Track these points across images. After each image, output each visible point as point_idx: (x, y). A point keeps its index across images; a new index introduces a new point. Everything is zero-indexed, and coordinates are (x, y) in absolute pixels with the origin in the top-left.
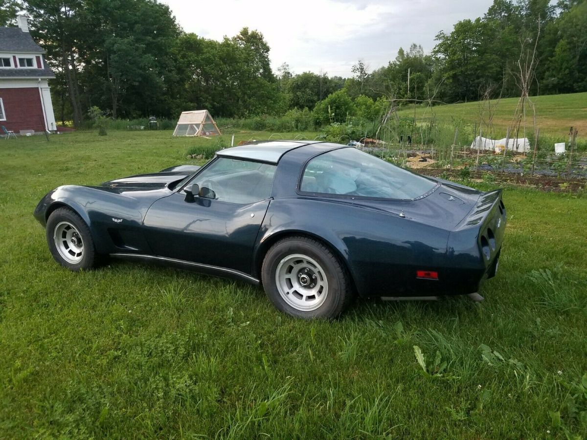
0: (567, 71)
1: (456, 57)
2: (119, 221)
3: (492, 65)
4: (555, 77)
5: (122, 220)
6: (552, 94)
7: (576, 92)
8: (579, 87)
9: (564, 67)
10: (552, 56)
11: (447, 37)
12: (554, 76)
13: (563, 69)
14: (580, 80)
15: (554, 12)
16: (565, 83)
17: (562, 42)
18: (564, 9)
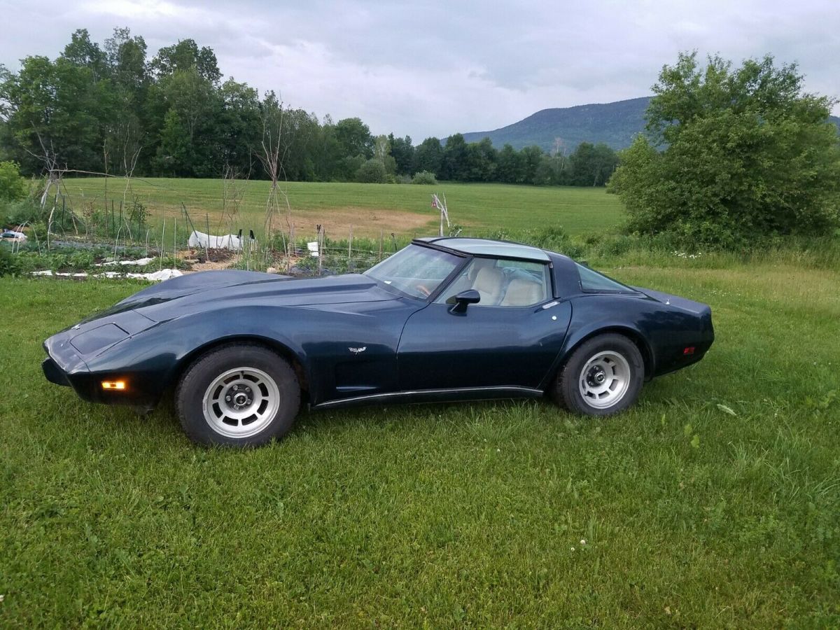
0: (184, 150)
1: (33, 108)
2: (360, 350)
3: (89, 129)
4: (170, 156)
5: (365, 348)
6: (169, 177)
7: (196, 177)
8: (199, 171)
9: (179, 143)
10: (162, 128)
11: (13, 76)
12: (168, 154)
13: (179, 147)
14: (198, 163)
15: (153, 71)
16: (182, 164)
17: (173, 111)
18: (162, 70)
